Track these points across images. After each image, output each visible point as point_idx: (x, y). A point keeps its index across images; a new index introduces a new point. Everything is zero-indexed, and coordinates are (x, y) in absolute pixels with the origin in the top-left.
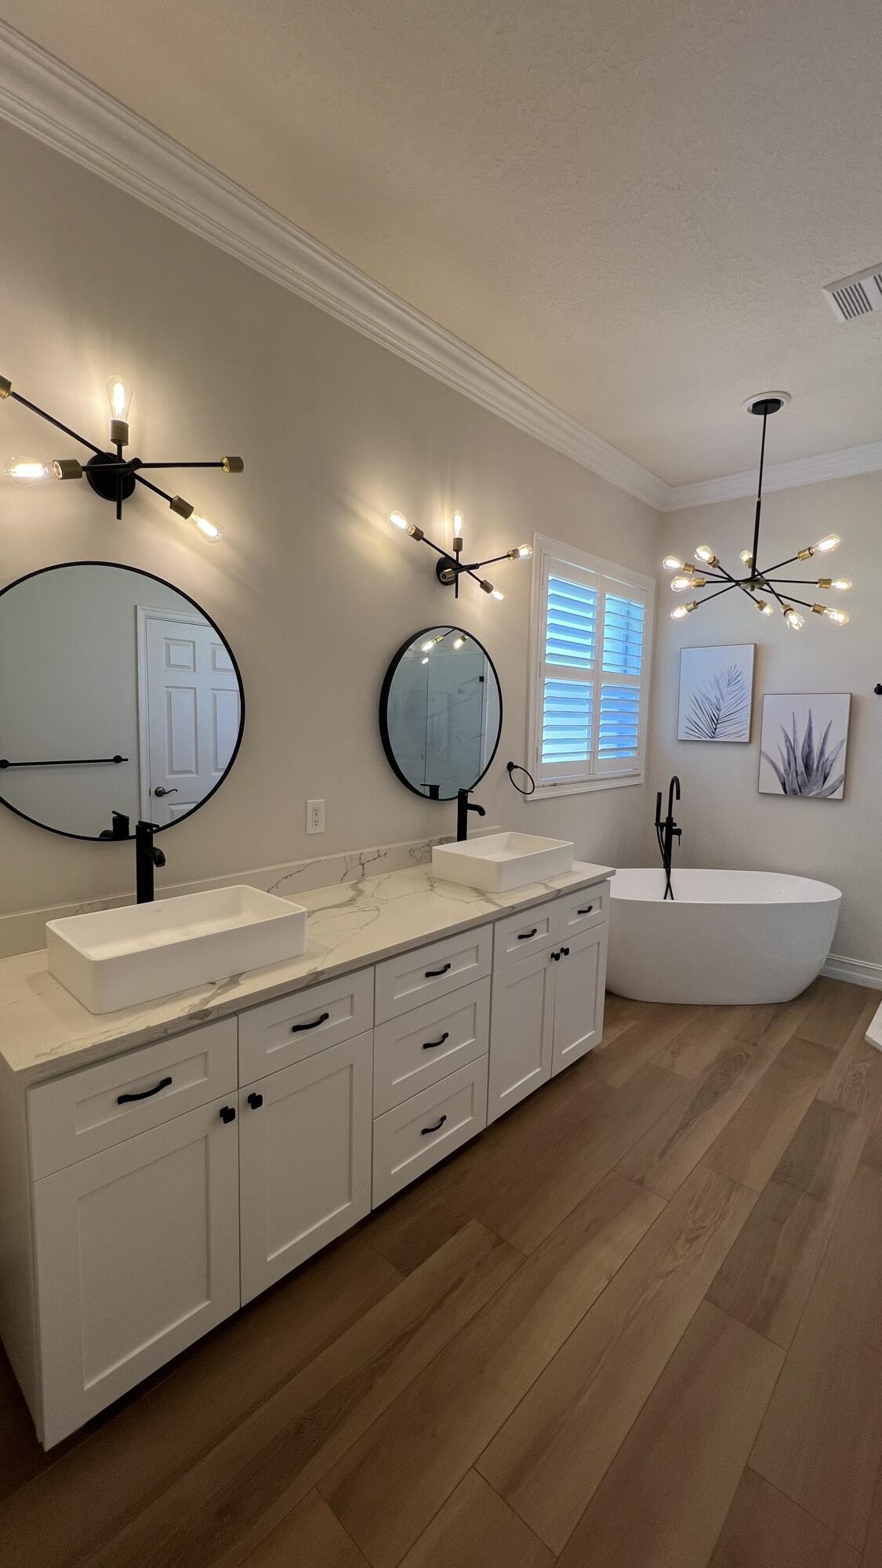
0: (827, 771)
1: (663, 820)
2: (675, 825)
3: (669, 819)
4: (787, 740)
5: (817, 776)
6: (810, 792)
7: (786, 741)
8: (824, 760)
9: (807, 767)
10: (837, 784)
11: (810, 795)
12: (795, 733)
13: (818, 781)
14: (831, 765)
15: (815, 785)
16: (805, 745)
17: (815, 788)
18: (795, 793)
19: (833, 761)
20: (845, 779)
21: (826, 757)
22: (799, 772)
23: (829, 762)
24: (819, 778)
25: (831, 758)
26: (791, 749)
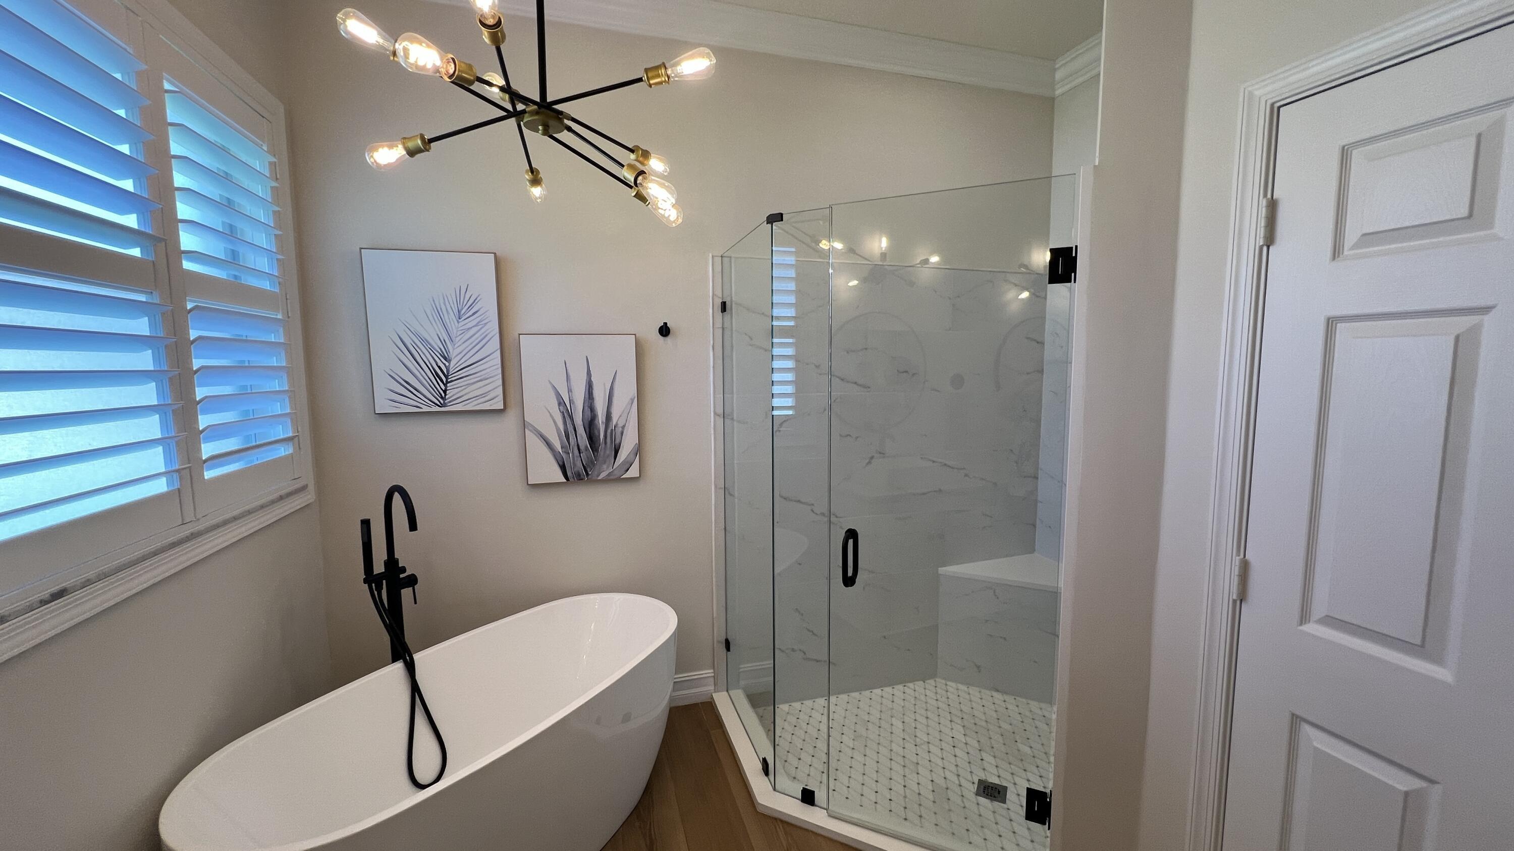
0: (617, 441)
1: (379, 567)
2: (404, 570)
3: (392, 562)
4: (561, 403)
5: (605, 451)
6: (598, 475)
7: (559, 404)
8: (612, 426)
9: (592, 438)
10: (632, 456)
11: (599, 478)
12: (570, 390)
13: (608, 456)
14: (622, 433)
15: (605, 463)
16: (586, 408)
17: (605, 466)
18: (579, 477)
19: (623, 427)
20: (639, 450)
21: (614, 423)
22: (582, 448)
23: (619, 430)
24: (608, 452)
25: (621, 424)
26: (568, 415)
